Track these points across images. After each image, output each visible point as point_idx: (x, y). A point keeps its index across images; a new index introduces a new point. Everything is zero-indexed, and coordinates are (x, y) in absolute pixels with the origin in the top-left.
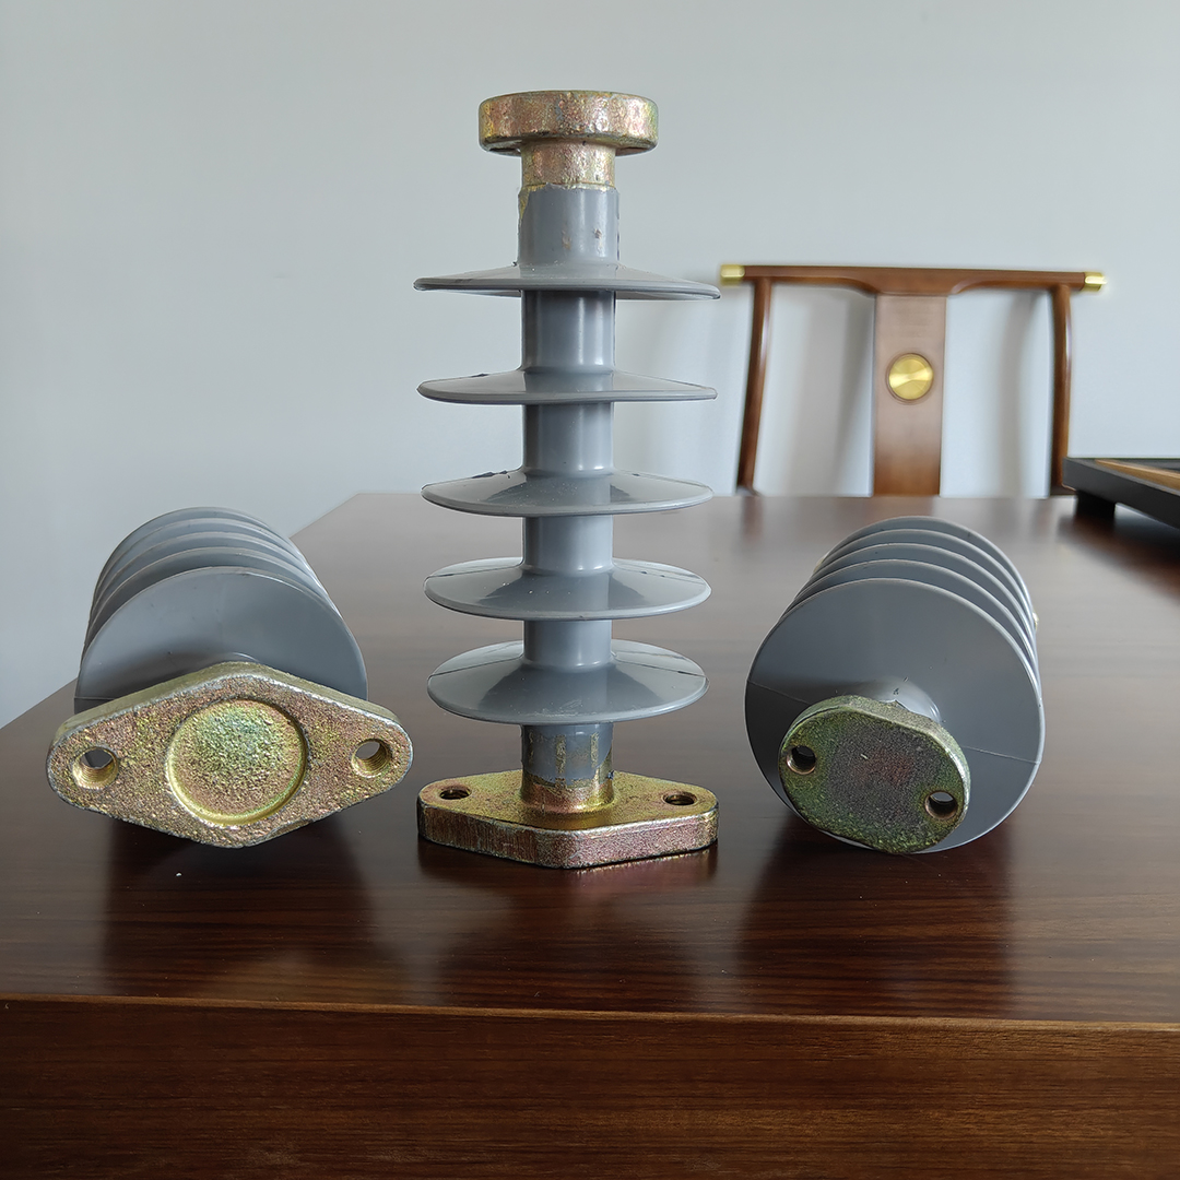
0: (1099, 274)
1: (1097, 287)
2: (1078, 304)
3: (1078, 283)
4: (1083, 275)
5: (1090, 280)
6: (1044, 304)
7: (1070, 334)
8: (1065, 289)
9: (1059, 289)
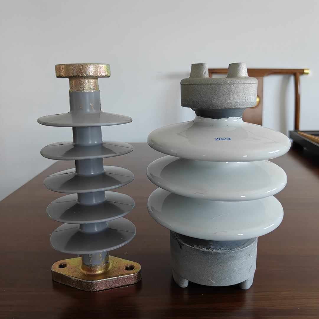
0: (308, 70)
1: (307, 73)
2: (302, 78)
3: (302, 72)
4: (303, 70)
5: (305, 72)
6: (292, 79)
7: (300, 87)
8: (298, 74)
9: (296, 74)
